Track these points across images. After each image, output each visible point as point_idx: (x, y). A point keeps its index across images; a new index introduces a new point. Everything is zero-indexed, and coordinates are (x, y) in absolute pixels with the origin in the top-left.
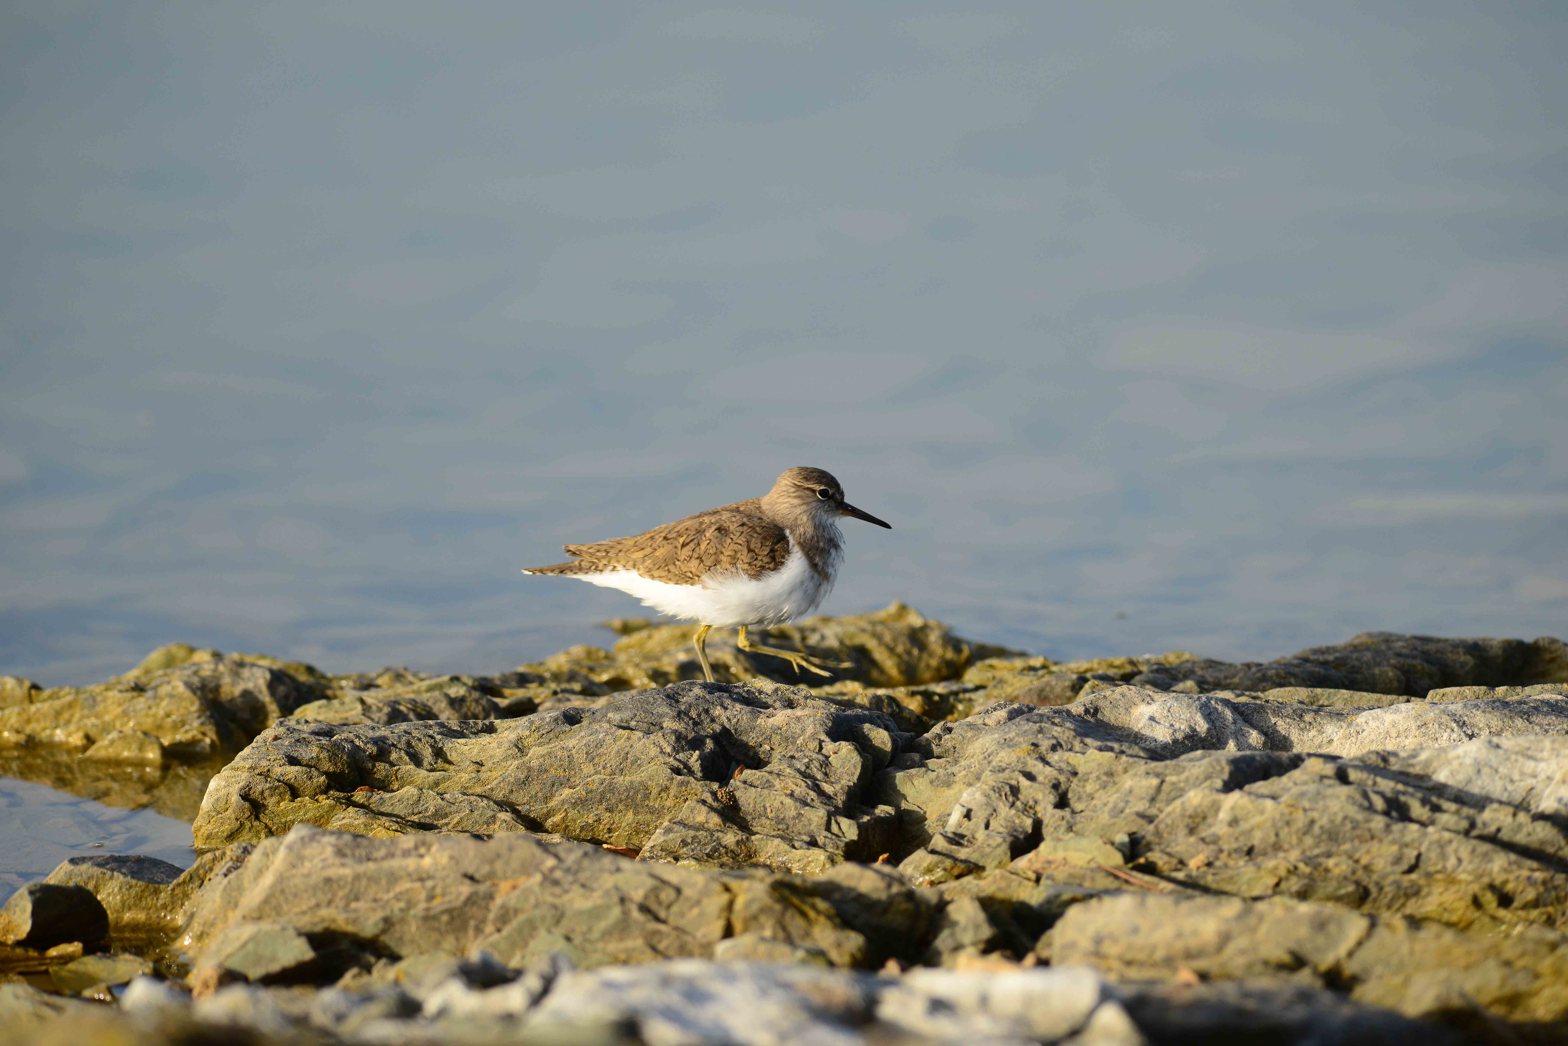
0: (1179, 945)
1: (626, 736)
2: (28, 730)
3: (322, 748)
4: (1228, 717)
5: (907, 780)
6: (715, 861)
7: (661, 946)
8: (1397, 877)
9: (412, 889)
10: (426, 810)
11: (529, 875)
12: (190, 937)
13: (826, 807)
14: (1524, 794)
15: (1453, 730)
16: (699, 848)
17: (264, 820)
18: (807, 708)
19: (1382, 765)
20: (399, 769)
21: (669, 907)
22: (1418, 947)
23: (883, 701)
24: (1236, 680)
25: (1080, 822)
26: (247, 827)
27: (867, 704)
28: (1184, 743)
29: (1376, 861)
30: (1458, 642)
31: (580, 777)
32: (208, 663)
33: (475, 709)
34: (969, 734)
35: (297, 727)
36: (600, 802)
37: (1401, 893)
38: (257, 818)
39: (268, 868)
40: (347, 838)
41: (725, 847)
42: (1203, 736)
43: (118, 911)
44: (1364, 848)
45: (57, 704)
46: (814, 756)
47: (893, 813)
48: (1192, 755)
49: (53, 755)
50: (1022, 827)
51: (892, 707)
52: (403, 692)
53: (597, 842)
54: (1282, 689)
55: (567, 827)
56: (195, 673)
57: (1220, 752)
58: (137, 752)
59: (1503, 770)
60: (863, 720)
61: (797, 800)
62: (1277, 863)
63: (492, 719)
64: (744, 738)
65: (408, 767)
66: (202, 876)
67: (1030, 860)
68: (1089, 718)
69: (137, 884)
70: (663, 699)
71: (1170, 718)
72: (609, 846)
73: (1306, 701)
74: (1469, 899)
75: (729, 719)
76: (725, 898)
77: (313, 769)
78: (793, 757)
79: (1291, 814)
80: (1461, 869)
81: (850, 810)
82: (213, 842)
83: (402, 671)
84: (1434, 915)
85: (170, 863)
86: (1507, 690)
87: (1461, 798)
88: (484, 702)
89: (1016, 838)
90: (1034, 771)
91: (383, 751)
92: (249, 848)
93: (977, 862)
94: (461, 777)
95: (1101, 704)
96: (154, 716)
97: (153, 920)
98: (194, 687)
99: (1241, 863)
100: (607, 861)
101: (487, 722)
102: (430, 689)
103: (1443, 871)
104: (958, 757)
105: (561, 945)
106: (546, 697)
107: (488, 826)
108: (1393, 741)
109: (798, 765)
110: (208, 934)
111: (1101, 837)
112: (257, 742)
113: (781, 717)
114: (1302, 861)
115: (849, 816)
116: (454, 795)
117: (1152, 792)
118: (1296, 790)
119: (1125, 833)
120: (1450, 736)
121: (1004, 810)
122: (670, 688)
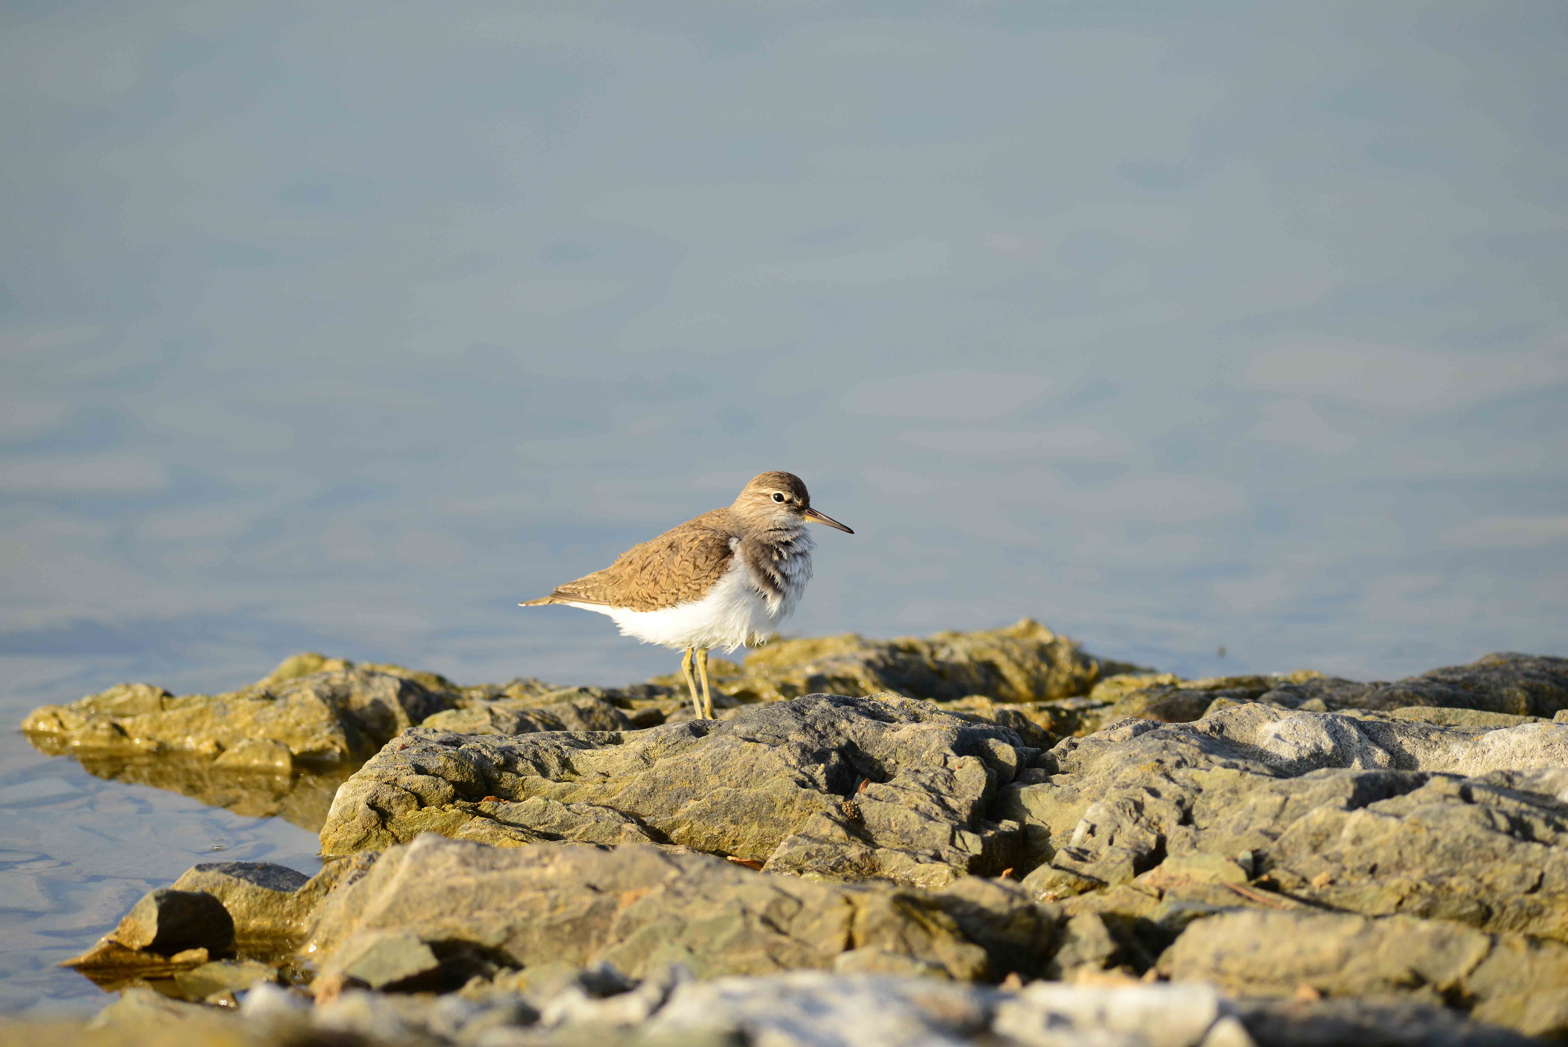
0: (1300, 963)
1: (751, 748)
2: (160, 737)
3: (449, 757)
4: (1353, 735)
5: (1031, 795)
6: (839, 874)
7: (783, 958)
8: (1520, 896)
9: (535, 899)
10: (552, 820)
11: (651, 885)
12: (315, 945)
13: (950, 821)
16: (823, 861)
17: (391, 829)
18: (933, 723)
19: (1506, 785)
20: (526, 779)
21: (790, 919)
22: (1538, 966)
23: (1010, 716)
24: (1364, 699)
25: (1204, 838)
26: (374, 836)
27: (994, 719)
28: (1310, 761)
29: (1499, 880)
31: (706, 789)
32: (338, 672)
33: (603, 720)
34: (1094, 750)
35: (424, 736)
36: (726, 814)
37: (1524, 912)
38: (384, 827)
39: (392, 876)
40: (471, 847)
41: (849, 860)
42: (1328, 754)
43: (244, 918)
44: (1488, 867)
45: (188, 711)
46: (939, 770)
47: (1017, 828)
48: (1317, 773)
49: (183, 762)
50: (1145, 843)
51: (1019, 722)
52: (532, 703)
53: (722, 854)
54: (1409, 708)
55: (692, 838)
56: (326, 682)
57: (1344, 770)
58: (266, 760)
60: (987, 734)
61: (921, 814)
62: (1401, 882)
63: (620, 730)
64: (869, 752)
65: (535, 777)
66: (327, 884)
67: (1153, 877)
68: (1214, 735)
69: (262, 892)
70: (789, 712)
71: (1296, 735)
72: (734, 858)
73: (1433, 721)
75: (854, 733)
76: (846, 911)
77: (440, 778)
78: (917, 771)
79: (1414, 832)
81: (974, 825)
82: (340, 850)
83: (531, 683)
84: (1556, 935)
85: (296, 870)
88: (612, 713)
89: (1140, 854)
90: (1159, 787)
91: (510, 761)
92: (375, 856)
93: (1100, 878)
94: (587, 788)
95: (1226, 721)
96: (284, 724)
97: (279, 926)
98: (325, 696)
99: (1364, 881)
100: (730, 873)
101: (614, 733)
102: (559, 700)
103: (1565, 891)
104: (1083, 773)
105: (682, 956)
106: (674, 709)
107: (613, 837)
108: (1519, 761)
109: (923, 779)
110: (333, 942)
111: (1224, 853)
112: (385, 751)
113: (906, 731)
114: (1424, 879)
115: (974, 830)
116: (580, 805)
117: (1276, 809)
118: (1419, 809)
119: (1249, 850)
121: (1128, 825)
122: (796, 701)
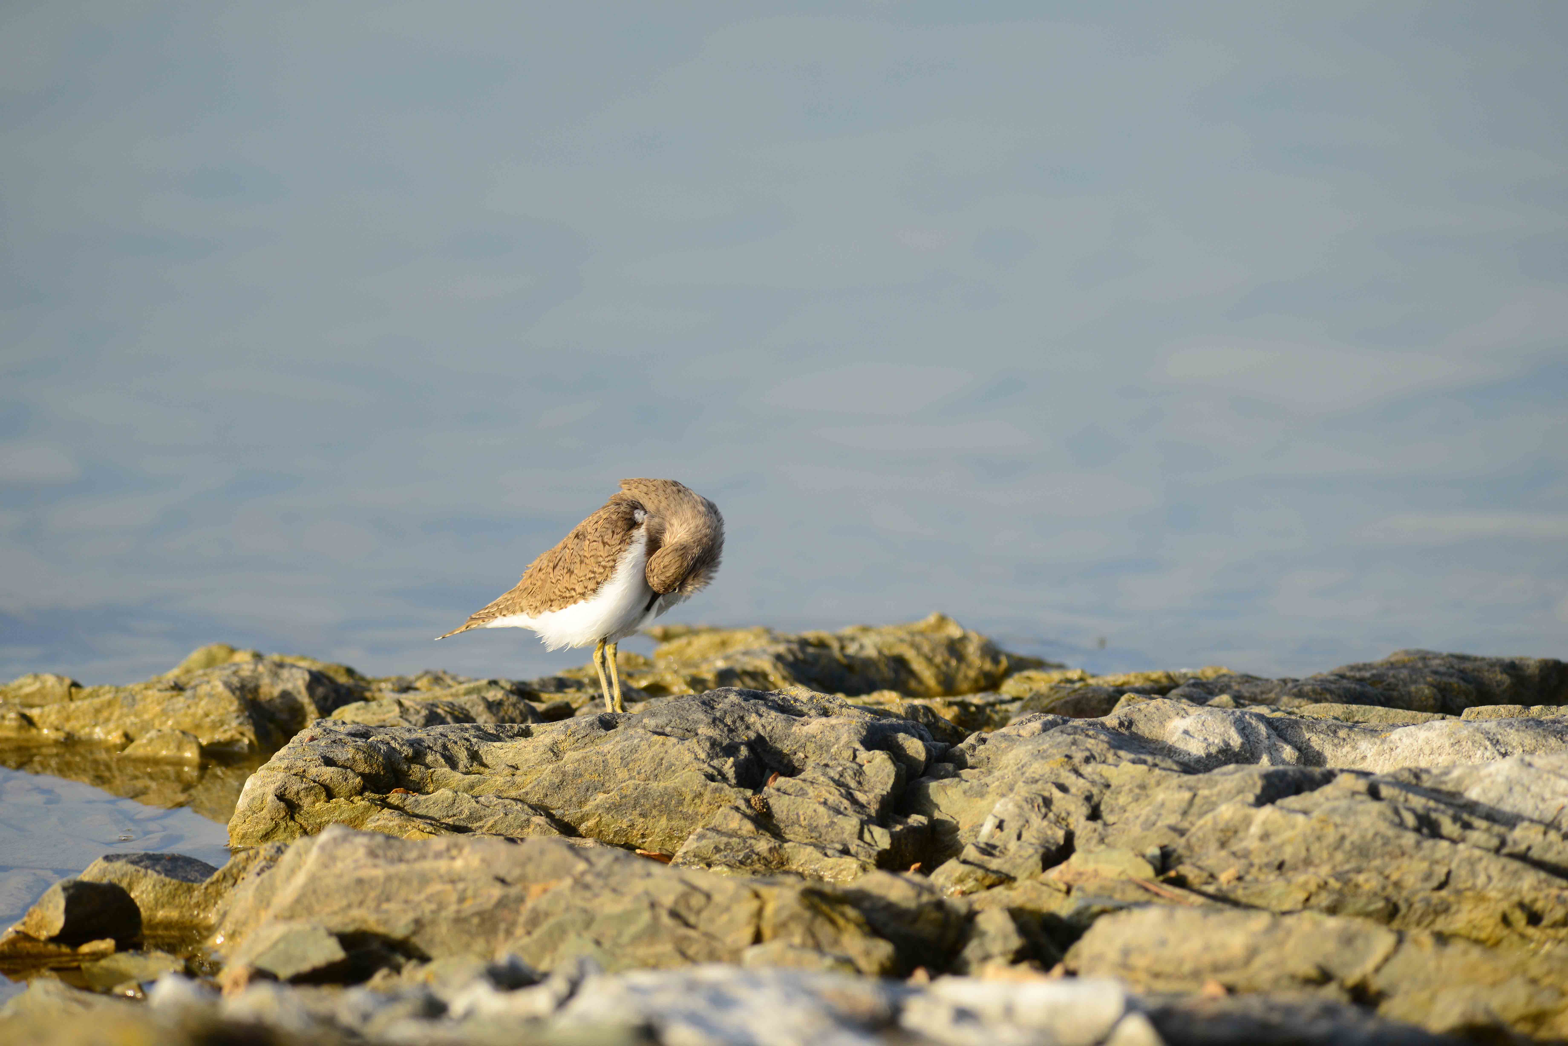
0: (1207, 959)
1: (661, 742)
2: (68, 727)
3: (358, 749)
4: (1262, 732)
5: (940, 789)
6: (748, 868)
7: (691, 951)
8: (1427, 893)
9: (443, 891)
10: (461, 813)
11: (559, 878)
12: (222, 936)
13: (859, 815)
14: (1555, 813)
15: (1486, 748)
16: (731, 855)
17: (299, 821)
18: (842, 717)
19: (1414, 781)
20: (435, 771)
21: (699, 912)
22: (1445, 964)
23: (919, 711)
24: (1272, 695)
25: (1113, 834)
26: (282, 827)
27: (903, 714)
28: (1218, 757)
29: (1406, 877)
30: (1494, 660)
31: (615, 782)
32: (247, 663)
33: (512, 713)
34: (1003, 745)
35: (333, 728)
36: (635, 807)
37: (1431, 909)
38: (292, 818)
39: (300, 867)
40: (380, 839)
41: (757, 854)
42: (1237, 750)
43: (151, 909)
44: (1395, 863)
45: (97, 702)
46: (848, 764)
47: (926, 822)
48: (1225, 769)
49: (91, 753)
50: (1054, 838)
51: (928, 718)
52: (442, 695)
53: (630, 848)
54: (1318, 705)
55: (601, 831)
56: (235, 673)
57: (1252, 767)
58: (175, 751)
59: (1534, 789)
60: (897, 729)
61: (830, 808)
62: (1308, 878)
63: (529, 723)
64: (779, 745)
65: (444, 770)
66: (235, 875)
67: (1061, 872)
68: (1123, 730)
69: (170, 882)
70: (698, 705)
71: (1204, 731)
72: (642, 852)
73: (1341, 717)
74: (1498, 916)
75: (764, 727)
76: (755, 904)
77: (349, 770)
78: (826, 765)
79: (1322, 829)
80: (1491, 886)
81: (882, 820)
82: (248, 841)
83: (441, 675)
84: (1463, 932)
85: (204, 861)
86: (1542, 709)
87: (1492, 816)
88: (521, 706)
89: (1048, 849)
90: (1067, 783)
91: (418, 754)
92: (283, 848)
93: (1008, 873)
94: (496, 781)
95: (1136, 717)
96: (193, 716)
97: (186, 918)
98: (234, 687)
99: (1272, 877)
100: (638, 866)
101: (523, 726)
102: (468, 692)
103: (1473, 888)
104: (992, 768)
105: (590, 949)
106: (584, 702)
107: (522, 829)
108: (1427, 758)
109: (832, 773)
110: (240, 933)
111: (1133, 849)
112: (293, 743)
113: (815, 725)
114: (1332, 876)
115: (883, 825)
116: (488, 798)
117: (1184, 805)
118: (1327, 806)
119: (1157, 845)
120: (1483, 754)
121: (1036, 821)
122: (705, 695)
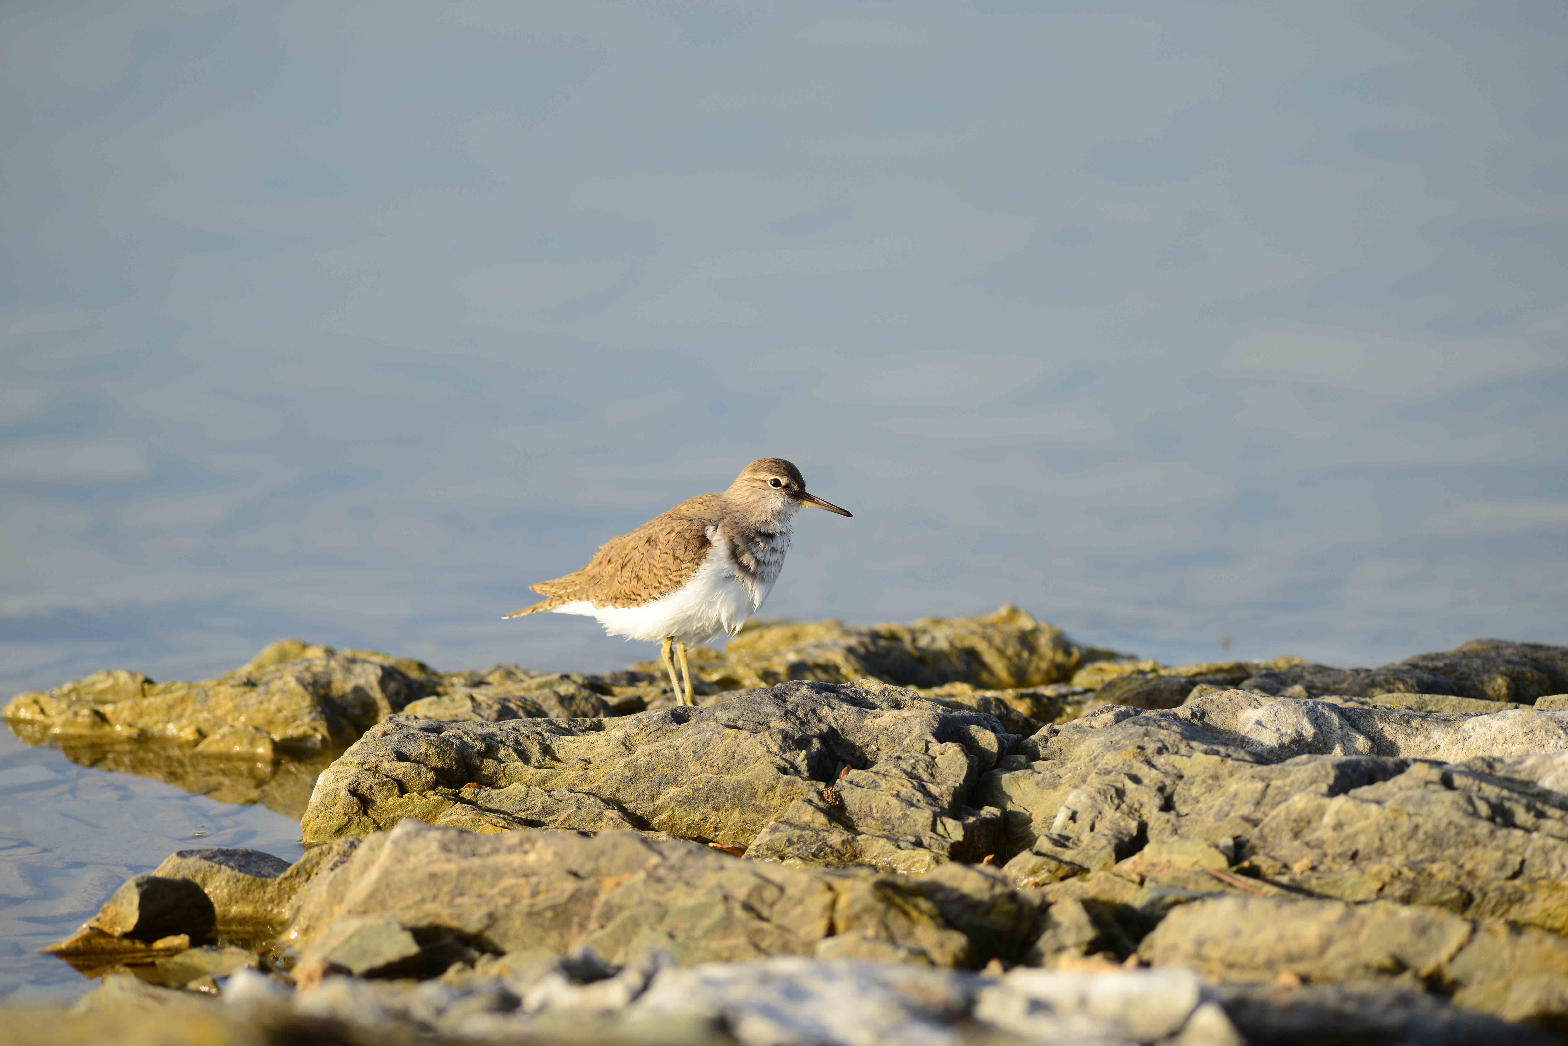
0: (1281, 949)
1: (733, 735)
2: (141, 724)
3: (430, 744)
4: (1335, 722)
5: (1013, 781)
6: (821, 861)
7: (765, 944)
8: (1501, 882)
9: (517, 885)
10: (533, 807)
11: (632, 871)
12: (296, 931)
13: (931, 807)
15: (1560, 737)
16: (804, 848)
17: (372, 816)
18: (914, 709)
19: (1487, 771)
20: (507, 765)
21: (772, 905)
22: (1519, 953)
23: (991, 703)
24: (1345, 685)
25: (1185, 824)
26: (355, 822)
27: (975, 706)
28: (1291, 747)
29: (1480, 867)
31: (687, 776)
32: (319, 658)
33: (584, 707)
34: (1076, 737)
35: (405, 723)
36: (707, 800)
37: (1505, 898)
38: (365, 813)
39: (373, 862)
40: (452, 833)
41: (830, 847)
42: (1309, 740)
43: (225, 905)
44: (1468, 853)
45: (169, 698)
46: (921, 757)
47: (999, 814)
48: (1298, 759)
49: (165, 749)
50: (1127, 829)
51: (1000, 710)
52: (514, 690)
53: (703, 841)
54: (1391, 695)
55: (673, 825)
56: (307, 669)
57: (1325, 757)
58: (248, 747)
60: (969, 721)
61: (903, 800)
62: (1382, 868)
63: (601, 717)
64: (851, 738)
65: (516, 764)
66: (309, 870)
67: (1134, 863)
68: (1195, 721)
69: (244, 878)
70: (770, 698)
71: (1277, 722)
72: (715, 845)
73: (1414, 707)
75: (836, 719)
76: (828, 897)
77: (422, 765)
78: (899, 758)
79: (1395, 819)
80: (1565, 876)
81: (955, 812)
82: (322, 836)
83: (513, 669)
84: (1537, 921)
85: (277, 857)
87: (1565, 805)
88: (593, 700)
89: (1121, 840)
90: (1140, 774)
91: (491, 747)
92: (356, 843)
93: (1081, 864)
94: (568, 775)
95: (1208, 707)
96: (266, 711)
97: (260, 913)
98: (306, 683)
99: (1345, 867)
100: (711, 859)
101: (595, 720)
102: (540, 687)
103: (1547, 876)
104: (1065, 759)
105: (664, 942)
106: (655, 696)
107: (595, 823)
108: (1500, 747)
109: (905, 766)
110: (314, 928)
111: (1206, 840)
112: (366, 738)
113: (887, 717)
114: (1406, 865)
115: (955, 817)
116: (561, 792)
117: (1257, 795)
118: (1401, 795)
119: (1230, 836)
120: (1557, 743)
121: (1109, 812)
122: (777, 688)
